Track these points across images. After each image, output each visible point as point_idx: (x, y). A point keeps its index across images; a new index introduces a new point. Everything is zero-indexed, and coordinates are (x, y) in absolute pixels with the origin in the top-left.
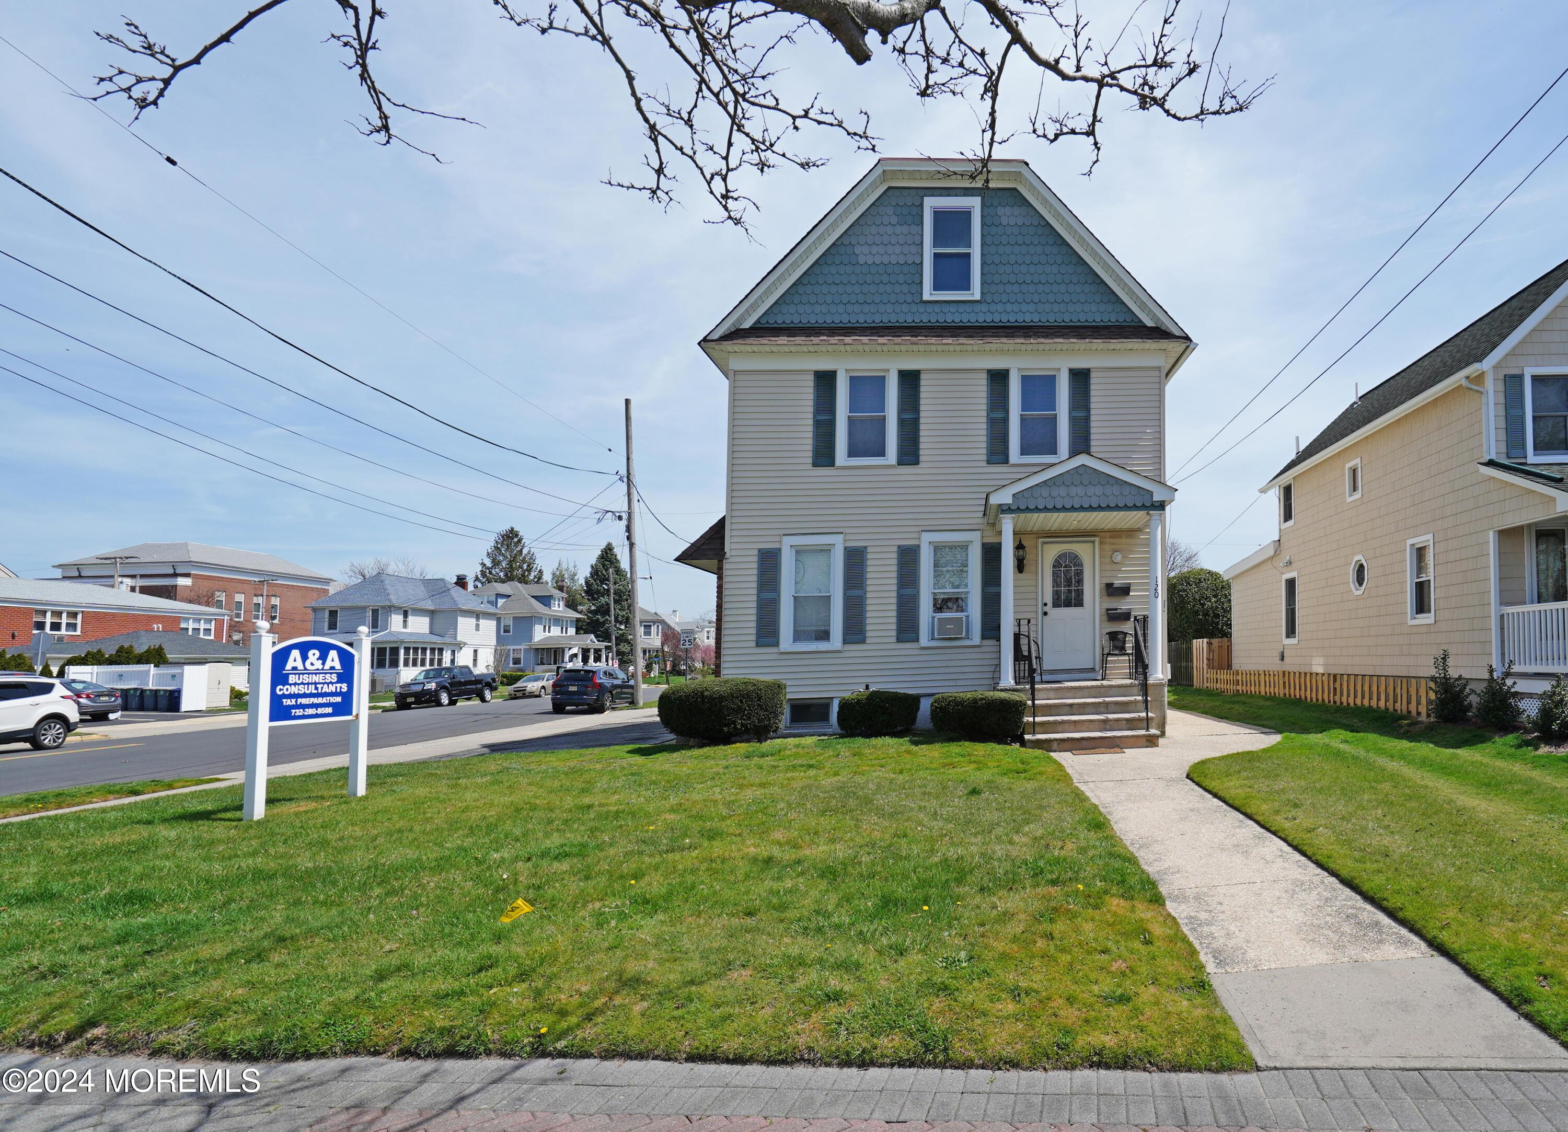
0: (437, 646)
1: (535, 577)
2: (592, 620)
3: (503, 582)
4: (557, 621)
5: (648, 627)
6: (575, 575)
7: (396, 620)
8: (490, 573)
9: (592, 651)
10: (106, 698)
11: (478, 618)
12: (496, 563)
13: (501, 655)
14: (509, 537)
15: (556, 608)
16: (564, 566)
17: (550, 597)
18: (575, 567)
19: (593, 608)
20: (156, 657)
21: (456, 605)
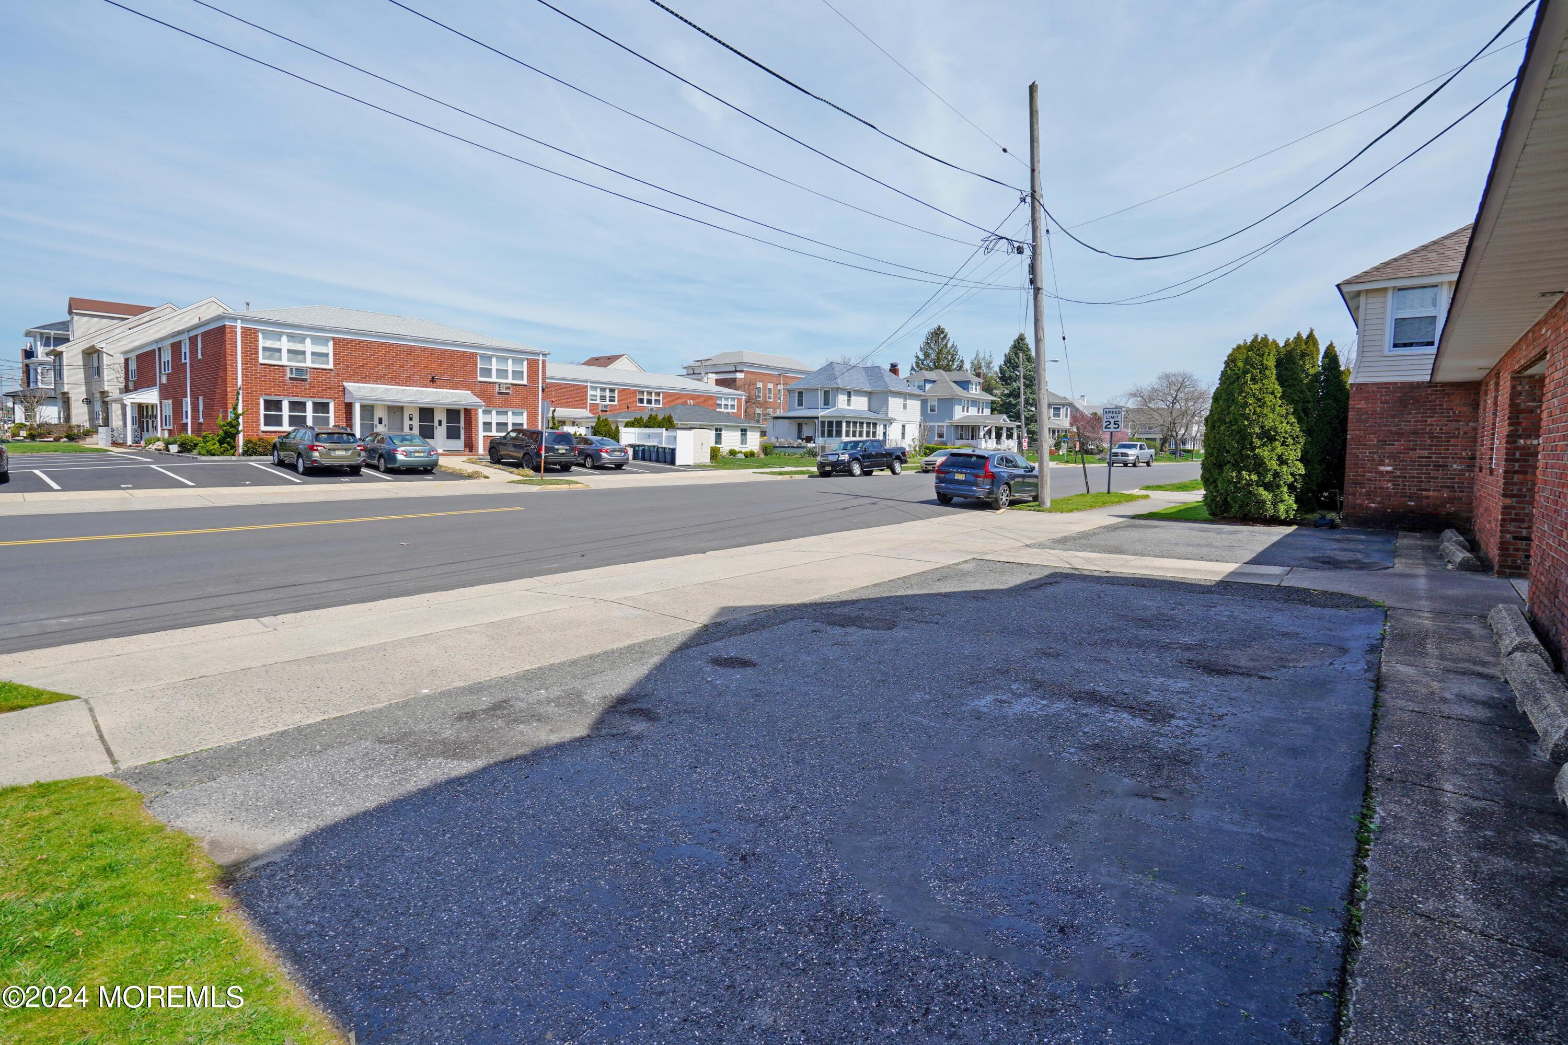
0: (872, 421)
1: (958, 366)
2: (1005, 402)
3: (931, 370)
4: (974, 402)
5: (1057, 410)
6: (990, 363)
7: (842, 400)
8: (923, 364)
9: (1005, 429)
10: (619, 453)
11: (905, 400)
12: (927, 355)
13: (925, 430)
14: (936, 334)
15: (974, 392)
16: (981, 356)
17: (968, 382)
18: (991, 356)
19: (1006, 392)
20: (668, 423)
21: (887, 387)
